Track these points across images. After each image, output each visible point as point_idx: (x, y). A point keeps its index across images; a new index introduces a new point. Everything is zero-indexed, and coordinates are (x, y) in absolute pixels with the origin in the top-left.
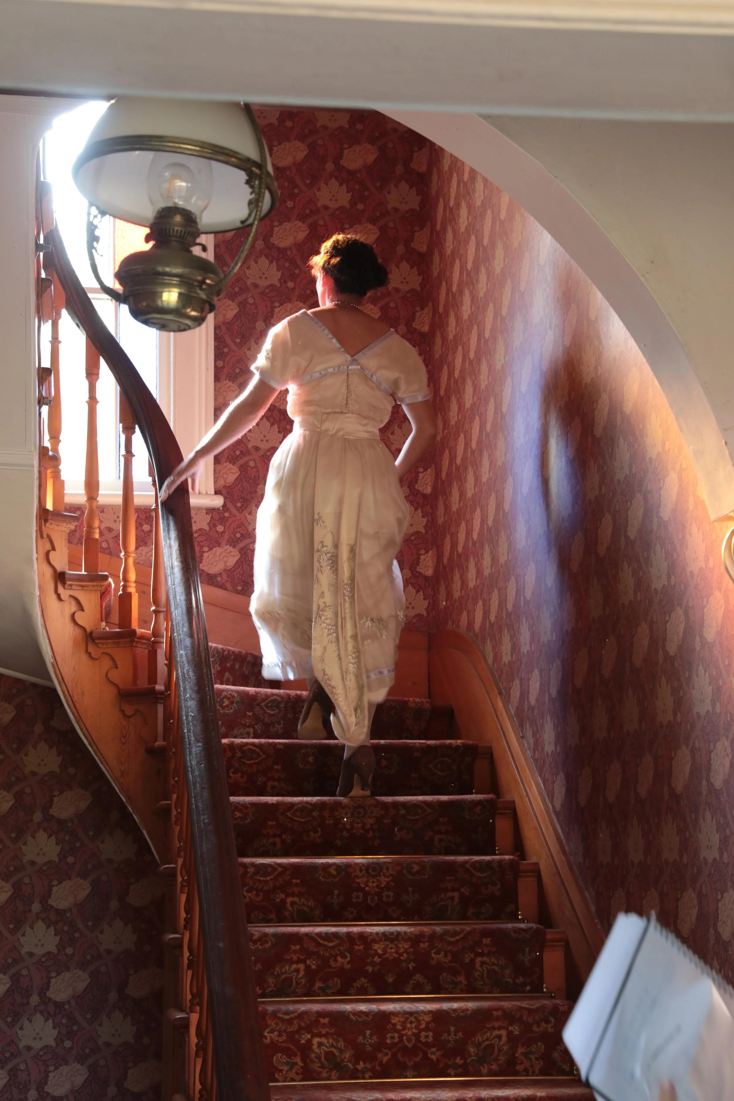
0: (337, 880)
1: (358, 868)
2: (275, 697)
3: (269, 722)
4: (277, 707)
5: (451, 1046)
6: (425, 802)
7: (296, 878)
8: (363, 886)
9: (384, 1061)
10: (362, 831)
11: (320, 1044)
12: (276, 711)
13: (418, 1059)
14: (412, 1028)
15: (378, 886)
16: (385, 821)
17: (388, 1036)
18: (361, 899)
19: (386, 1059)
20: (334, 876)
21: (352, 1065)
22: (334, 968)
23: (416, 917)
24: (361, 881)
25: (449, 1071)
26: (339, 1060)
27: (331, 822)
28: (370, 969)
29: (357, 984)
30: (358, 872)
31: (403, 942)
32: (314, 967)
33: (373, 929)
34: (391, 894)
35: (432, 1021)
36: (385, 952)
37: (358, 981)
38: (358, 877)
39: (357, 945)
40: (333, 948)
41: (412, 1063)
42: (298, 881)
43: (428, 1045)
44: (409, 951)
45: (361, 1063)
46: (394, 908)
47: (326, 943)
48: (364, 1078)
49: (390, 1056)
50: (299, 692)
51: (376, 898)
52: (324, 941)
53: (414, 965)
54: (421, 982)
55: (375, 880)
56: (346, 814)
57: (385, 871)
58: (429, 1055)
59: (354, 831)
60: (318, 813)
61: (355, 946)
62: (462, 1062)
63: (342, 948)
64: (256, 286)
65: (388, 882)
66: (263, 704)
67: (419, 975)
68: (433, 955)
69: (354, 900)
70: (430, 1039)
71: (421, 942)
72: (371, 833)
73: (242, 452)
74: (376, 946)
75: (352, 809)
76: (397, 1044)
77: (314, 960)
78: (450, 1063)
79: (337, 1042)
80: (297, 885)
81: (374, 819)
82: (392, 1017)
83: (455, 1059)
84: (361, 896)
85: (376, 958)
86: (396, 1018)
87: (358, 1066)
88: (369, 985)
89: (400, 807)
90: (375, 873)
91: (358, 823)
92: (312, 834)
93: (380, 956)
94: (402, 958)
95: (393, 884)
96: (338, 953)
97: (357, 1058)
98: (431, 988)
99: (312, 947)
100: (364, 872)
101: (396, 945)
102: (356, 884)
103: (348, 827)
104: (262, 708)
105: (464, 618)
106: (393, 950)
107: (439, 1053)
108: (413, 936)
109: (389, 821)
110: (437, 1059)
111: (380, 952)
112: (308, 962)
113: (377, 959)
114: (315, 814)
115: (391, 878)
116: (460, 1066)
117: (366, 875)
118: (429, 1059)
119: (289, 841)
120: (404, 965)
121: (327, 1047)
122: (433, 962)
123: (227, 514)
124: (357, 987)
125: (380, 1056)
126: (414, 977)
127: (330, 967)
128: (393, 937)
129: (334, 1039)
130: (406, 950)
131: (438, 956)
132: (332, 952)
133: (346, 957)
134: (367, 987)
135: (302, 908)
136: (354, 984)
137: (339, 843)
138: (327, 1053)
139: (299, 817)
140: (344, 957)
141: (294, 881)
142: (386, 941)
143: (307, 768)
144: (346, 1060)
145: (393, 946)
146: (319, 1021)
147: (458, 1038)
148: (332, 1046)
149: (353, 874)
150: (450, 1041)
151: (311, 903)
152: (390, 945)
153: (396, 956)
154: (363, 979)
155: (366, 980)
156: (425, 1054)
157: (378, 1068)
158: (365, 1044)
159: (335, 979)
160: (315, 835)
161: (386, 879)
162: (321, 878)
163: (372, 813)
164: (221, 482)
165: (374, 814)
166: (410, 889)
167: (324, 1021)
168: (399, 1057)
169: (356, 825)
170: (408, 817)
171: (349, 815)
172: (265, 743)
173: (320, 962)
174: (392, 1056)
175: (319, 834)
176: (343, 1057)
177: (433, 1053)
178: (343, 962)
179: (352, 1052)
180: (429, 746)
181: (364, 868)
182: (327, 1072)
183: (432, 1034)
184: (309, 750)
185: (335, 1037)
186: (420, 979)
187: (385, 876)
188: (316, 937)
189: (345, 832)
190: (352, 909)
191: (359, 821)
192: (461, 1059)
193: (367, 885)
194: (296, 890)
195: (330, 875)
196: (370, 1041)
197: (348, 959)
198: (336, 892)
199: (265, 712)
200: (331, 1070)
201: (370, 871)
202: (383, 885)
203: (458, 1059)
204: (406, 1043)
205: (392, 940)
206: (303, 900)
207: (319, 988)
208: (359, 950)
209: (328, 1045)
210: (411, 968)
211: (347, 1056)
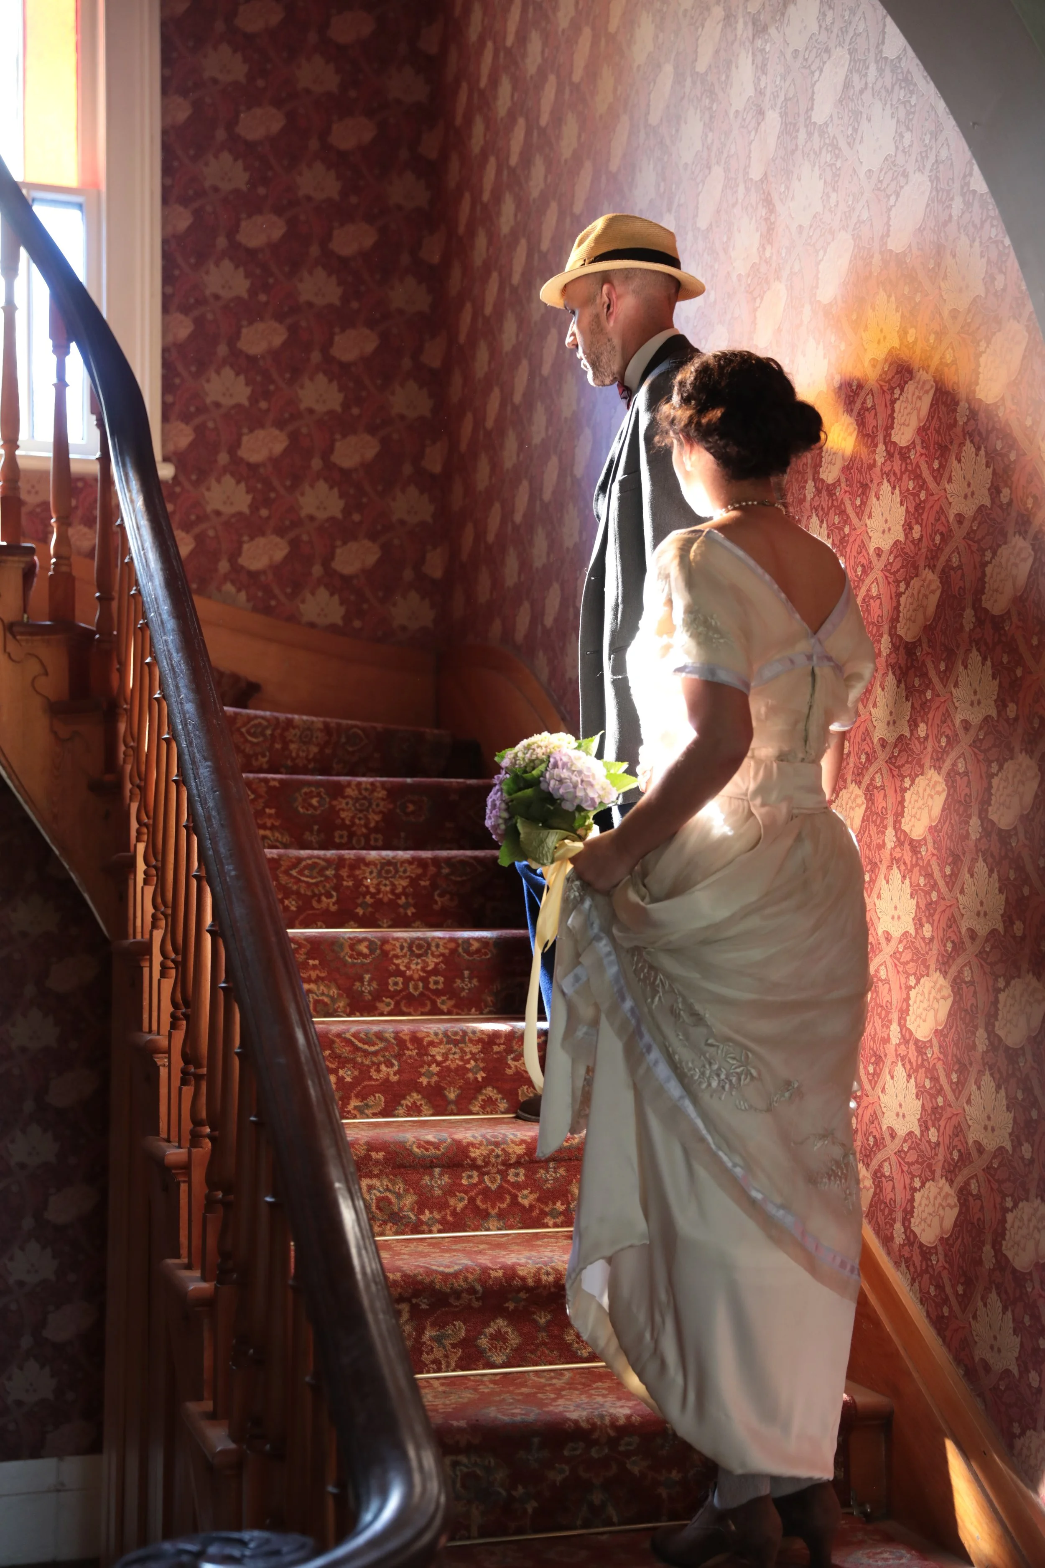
0: (368, 961)
1: (398, 945)
2: (259, 720)
3: (251, 752)
4: (263, 734)
5: (549, 1186)
6: (475, 858)
7: (314, 959)
8: (402, 968)
9: (458, 1210)
10: (390, 896)
11: (370, 1188)
12: (261, 739)
13: (504, 1206)
14: (498, 1164)
15: (423, 969)
16: (422, 883)
17: (464, 1175)
18: (400, 986)
19: (460, 1206)
20: (365, 956)
21: (415, 1215)
22: (377, 1080)
23: (473, 1010)
24: (402, 963)
25: (545, 1221)
26: (396, 1209)
27: (350, 884)
28: (424, 1081)
29: (407, 1102)
30: (398, 950)
31: (471, 1045)
32: (348, 1079)
33: (430, 1028)
34: (441, 979)
35: (525, 1154)
36: (446, 1056)
37: (408, 1097)
38: (397, 957)
39: (408, 1049)
40: (375, 1053)
41: (496, 1211)
42: (317, 962)
43: (518, 1186)
44: (477, 1056)
45: (427, 1212)
46: (444, 998)
47: (366, 1047)
48: (430, 1232)
49: (466, 1202)
50: (290, 716)
51: (421, 984)
52: (364, 1044)
53: (484, 1075)
54: (494, 1098)
55: (419, 961)
56: (371, 873)
57: (433, 949)
58: (520, 1200)
59: (381, 896)
60: (333, 872)
61: (406, 1052)
62: (563, 1207)
63: (387, 1054)
64: (216, 189)
65: (437, 964)
66: (244, 730)
67: (490, 1089)
68: (510, 1062)
69: (391, 988)
70: (522, 1178)
71: (495, 1044)
72: (403, 898)
73: (197, 409)
74: (433, 1051)
75: (379, 867)
76: (475, 1185)
77: (349, 1069)
78: (547, 1209)
79: (394, 1185)
80: (314, 967)
81: (408, 880)
82: (471, 1149)
83: (555, 1204)
84: (400, 983)
85: (434, 1066)
86: (477, 1150)
87: (421, 1217)
88: (423, 1102)
89: (443, 865)
90: (420, 952)
91: (385, 885)
92: (324, 899)
93: (439, 1064)
94: (468, 1066)
95: (444, 966)
96: (382, 1059)
97: (422, 1205)
98: (506, 1105)
99: (345, 1051)
100: (405, 950)
101: (462, 1050)
102: (394, 967)
103: (372, 890)
104: (242, 734)
105: (497, 627)
106: (457, 1056)
107: (533, 1197)
108: (484, 1036)
109: (428, 883)
110: (531, 1206)
111: (439, 1058)
112: (341, 1072)
113: (434, 1068)
114: (330, 873)
115: (441, 959)
116: (561, 1213)
117: (409, 953)
118: (519, 1204)
119: (293, 908)
120: (470, 1075)
121: (380, 1191)
122: (509, 1072)
123: (178, 489)
124: (407, 1106)
125: (452, 1201)
126: (484, 1091)
127: (371, 1078)
128: (458, 1038)
129: (390, 1181)
130: (474, 1056)
131: (516, 1063)
132: (374, 1059)
133: (392, 1065)
134: (421, 1105)
135: (321, 998)
136: (403, 1102)
137: (360, 911)
138: (379, 1200)
139: (307, 877)
140: (390, 1065)
141: (311, 962)
142: (448, 1043)
143: (310, 812)
144: (406, 1209)
145: (458, 1051)
146: (370, 1156)
147: (558, 1175)
148: (388, 1189)
149: (392, 953)
150: (548, 1180)
151: (334, 991)
152: (454, 1050)
153: (461, 1063)
154: (415, 1095)
155: (420, 1097)
156: (514, 1197)
157: (450, 1218)
158: (433, 1186)
159: (377, 1095)
160: (329, 900)
161: (435, 960)
162: (347, 958)
163: (405, 871)
164: (171, 447)
165: (408, 874)
166: (466, 973)
167: (378, 1157)
168: (479, 1202)
169: (383, 888)
170: (453, 878)
171: (374, 874)
172: (254, 779)
173: (356, 1073)
174: (469, 1202)
175: (334, 899)
176: (402, 1204)
177: (526, 1197)
178: (389, 1072)
179: (415, 1198)
180: (470, 787)
181: (405, 945)
182: (380, 1226)
183: (524, 1171)
184: (313, 789)
185: (391, 1177)
186: (491, 1094)
187: (433, 955)
188: (353, 1039)
189: (368, 897)
190: (388, 1000)
191: (387, 882)
192: (562, 1204)
193: (409, 968)
194: (313, 974)
195: (360, 954)
196: (439, 1182)
197: (396, 1068)
198: (367, 977)
199: (246, 741)
200: (385, 1223)
201: (414, 949)
202: (429, 968)
203: (559, 1204)
204: (489, 1184)
205: (456, 1043)
206: (322, 987)
207: (356, 1108)
208: (410, 1057)
209: (381, 1189)
210: (480, 1079)
211: (407, 1203)
